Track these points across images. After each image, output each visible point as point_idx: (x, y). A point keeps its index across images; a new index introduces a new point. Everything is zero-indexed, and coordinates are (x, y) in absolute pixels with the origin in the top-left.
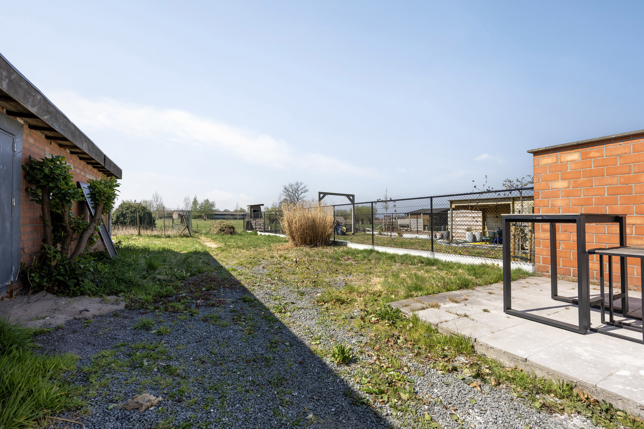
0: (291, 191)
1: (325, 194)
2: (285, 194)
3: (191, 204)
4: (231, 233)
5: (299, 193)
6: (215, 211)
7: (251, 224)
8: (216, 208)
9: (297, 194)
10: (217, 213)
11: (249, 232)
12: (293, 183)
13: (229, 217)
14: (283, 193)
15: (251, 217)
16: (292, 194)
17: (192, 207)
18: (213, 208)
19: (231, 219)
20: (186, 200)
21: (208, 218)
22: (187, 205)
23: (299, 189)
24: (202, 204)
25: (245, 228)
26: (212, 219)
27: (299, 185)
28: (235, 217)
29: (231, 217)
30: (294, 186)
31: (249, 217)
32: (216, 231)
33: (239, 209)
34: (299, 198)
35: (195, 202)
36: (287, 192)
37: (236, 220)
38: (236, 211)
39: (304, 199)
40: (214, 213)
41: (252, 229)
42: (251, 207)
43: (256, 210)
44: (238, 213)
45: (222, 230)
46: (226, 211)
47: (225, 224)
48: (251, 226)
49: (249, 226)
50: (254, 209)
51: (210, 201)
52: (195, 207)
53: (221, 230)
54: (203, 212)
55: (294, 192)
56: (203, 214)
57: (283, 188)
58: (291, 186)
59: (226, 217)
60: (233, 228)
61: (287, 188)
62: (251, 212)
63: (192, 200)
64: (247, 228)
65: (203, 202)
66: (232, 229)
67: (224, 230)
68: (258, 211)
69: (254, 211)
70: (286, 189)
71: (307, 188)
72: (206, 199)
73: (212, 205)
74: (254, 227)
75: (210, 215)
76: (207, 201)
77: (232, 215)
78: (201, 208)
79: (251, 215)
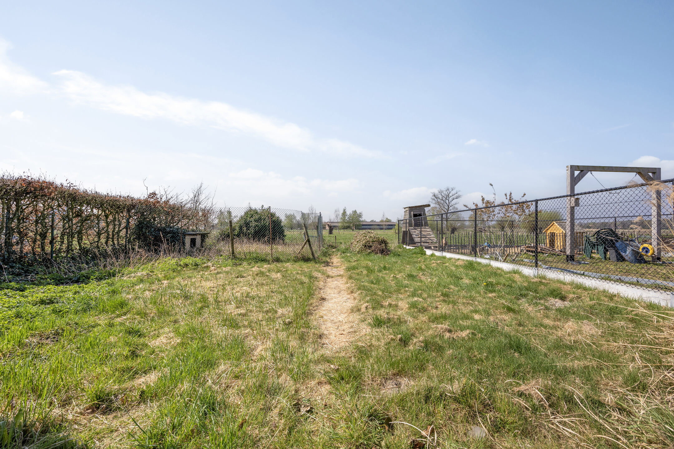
0: (441, 198)
1: (584, 170)
2: (434, 201)
3: (340, 216)
4: (382, 252)
5: (450, 199)
6: (363, 221)
7: (411, 235)
8: (363, 219)
9: (447, 201)
10: (364, 223)
11: (408, 247)
12: (443, 188)
13: (376, 227)
14: (431, 200)
15: (410, 225)
16: (442, 202)
17: (342, 218)
18: (360, 219)
19: (377, 229)
20: (336, 211)
21: (355, 229)
22: (337, 216)
23: (450, 195)
25: (401, 241)
26: (360, 229)
27: (450, 191)
28: (381, 227)
29: (378, 227)
30: (444, 192)
31: (408, 225)
32: (357, 247)
33: (385, 220)
34: (450, 205)
35: (344, 213)
36: (436, 199)
37: (382, 231)
38: (382, 221)
39: (456, 206)
40: (361, 223)
41: (412, 242)
42: (411, 208)
43: (417, 213)
44: (384, 223)
45: (367, 246)
46: (372, 221)
47: (372, 235)
48: (412, 239)
49: (407, 238)
50: (415, 213)
51: (358, 212)
52: (344, 217)
53: (365, 246)
54: (351, 223)
55: (444, 199)
56: (351, 225)
57: (432, 195)
58: (441, 192)
59: (372, 227)
60: (384, 242)
61: (436, 195)
62: (410, 217)
63: (342, 212)
64: (404, 242)
65: (351, 213)
66: (383, 245)
67: (371, 246)
68: (420, 215)
69: (415, 215)
70: (434, 196)
71: (459, 193)
72: (354, 210)
73: (360, 216)
74: (417, 240)
75: (358, 225)
76: (355, 212)
77: (378, 225)
78: (349, 219)
79: (410, 221)
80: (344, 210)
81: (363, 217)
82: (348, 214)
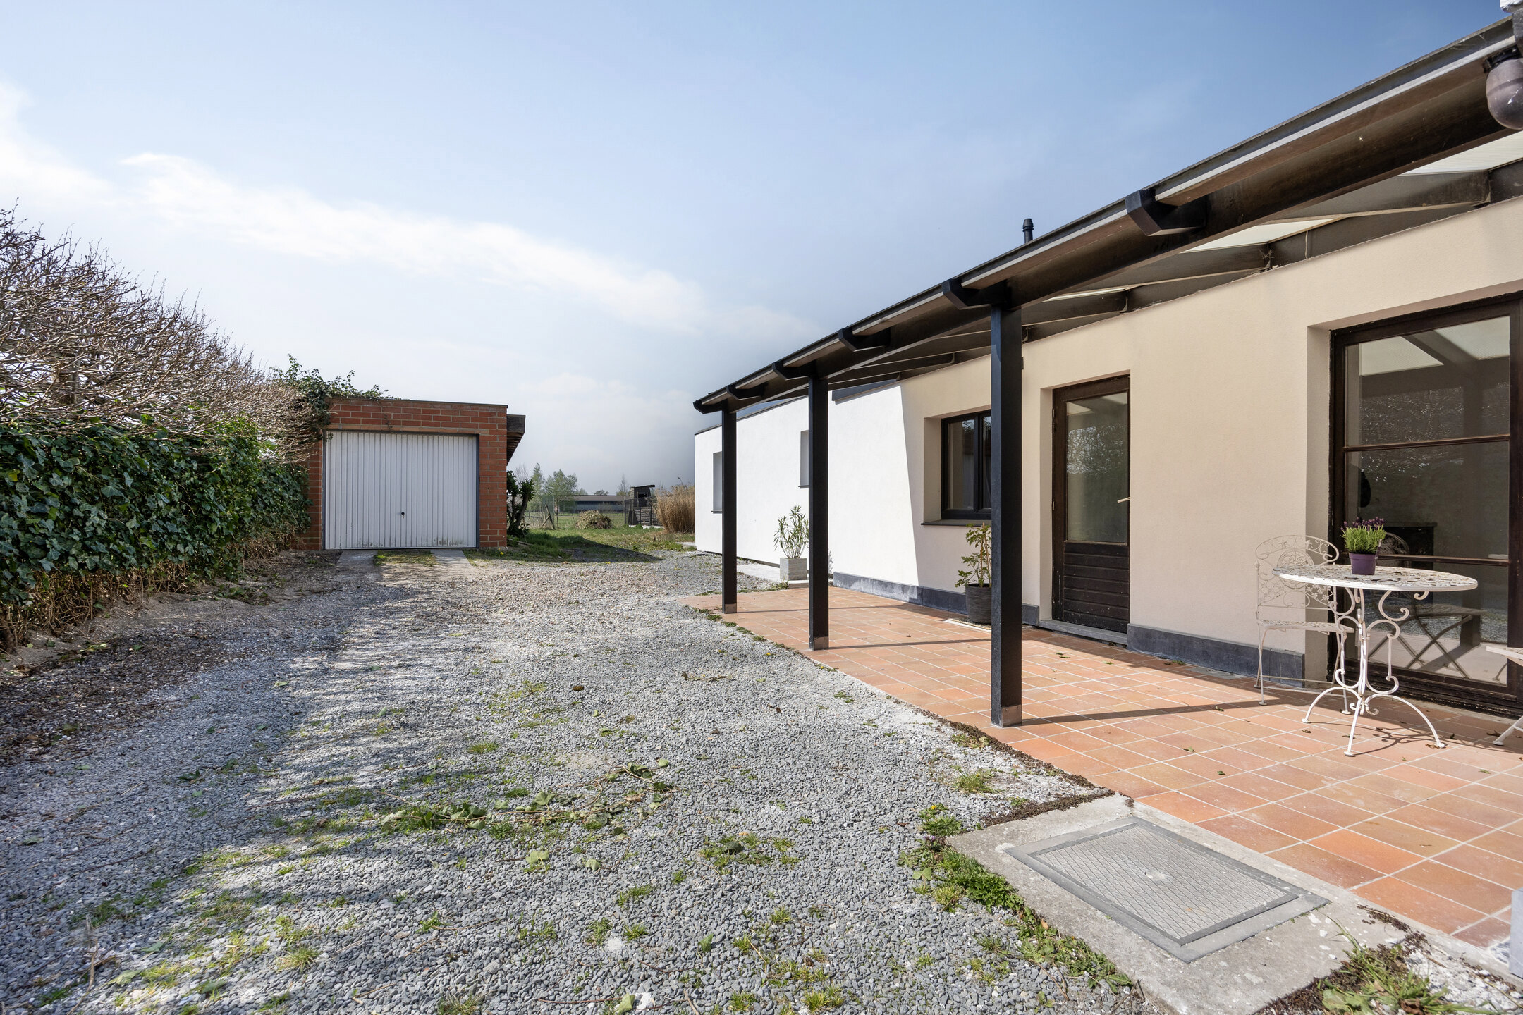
4: (606, 527)
6: (577, 494)
7: (635, 514)
8: (579, 489)
10: (582, 499)
11: (630, 526)
15: (635, 505)
18: (573, 489)
19: (605, 508)
21: (562, 510)
24: (550, 479)
25: (626, 520)
26: (571, 511)
29: (611, 506)
31: (633, 506)
40: (575, 498)
41: (636, 522)
42: (636, 489)
43: (643, 494)
46: (600, 493)
47: (597, 514)
48: (636, 518)
49: (632, 519)
50: (641, 493)
51: (566, 475)
53: (591, 523)
54: (553, 498)
56: (553, 503)
59: (599, 506)
60: (608, 519)
62: (635, 497)
64: (629, 521)
65: (553, 476)
66: (607, 522)
67: (595, 523)
68: (646, 495)
69: (640, 496)
72: (558, 470)
73: (571, 482)
74: (639, 519)
75: (568, 503)
76: (561, 474)
77: (612, 503)
78: (549, 490)
79: (635, 501)
80: (537, 470)
81: (578, 483)
82: (546, 478)
